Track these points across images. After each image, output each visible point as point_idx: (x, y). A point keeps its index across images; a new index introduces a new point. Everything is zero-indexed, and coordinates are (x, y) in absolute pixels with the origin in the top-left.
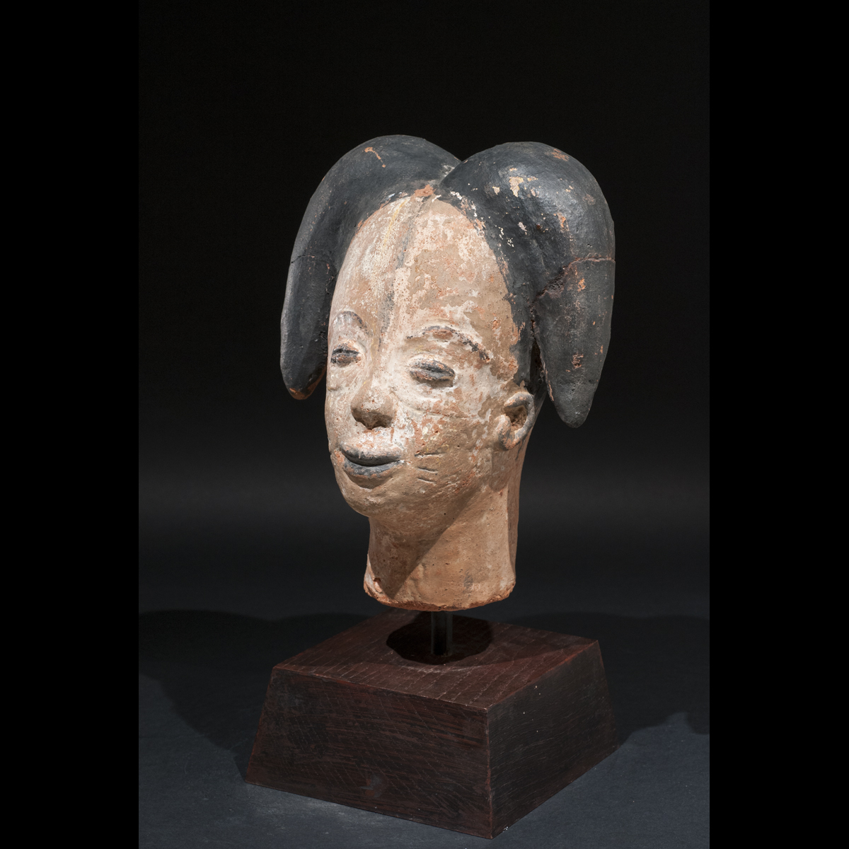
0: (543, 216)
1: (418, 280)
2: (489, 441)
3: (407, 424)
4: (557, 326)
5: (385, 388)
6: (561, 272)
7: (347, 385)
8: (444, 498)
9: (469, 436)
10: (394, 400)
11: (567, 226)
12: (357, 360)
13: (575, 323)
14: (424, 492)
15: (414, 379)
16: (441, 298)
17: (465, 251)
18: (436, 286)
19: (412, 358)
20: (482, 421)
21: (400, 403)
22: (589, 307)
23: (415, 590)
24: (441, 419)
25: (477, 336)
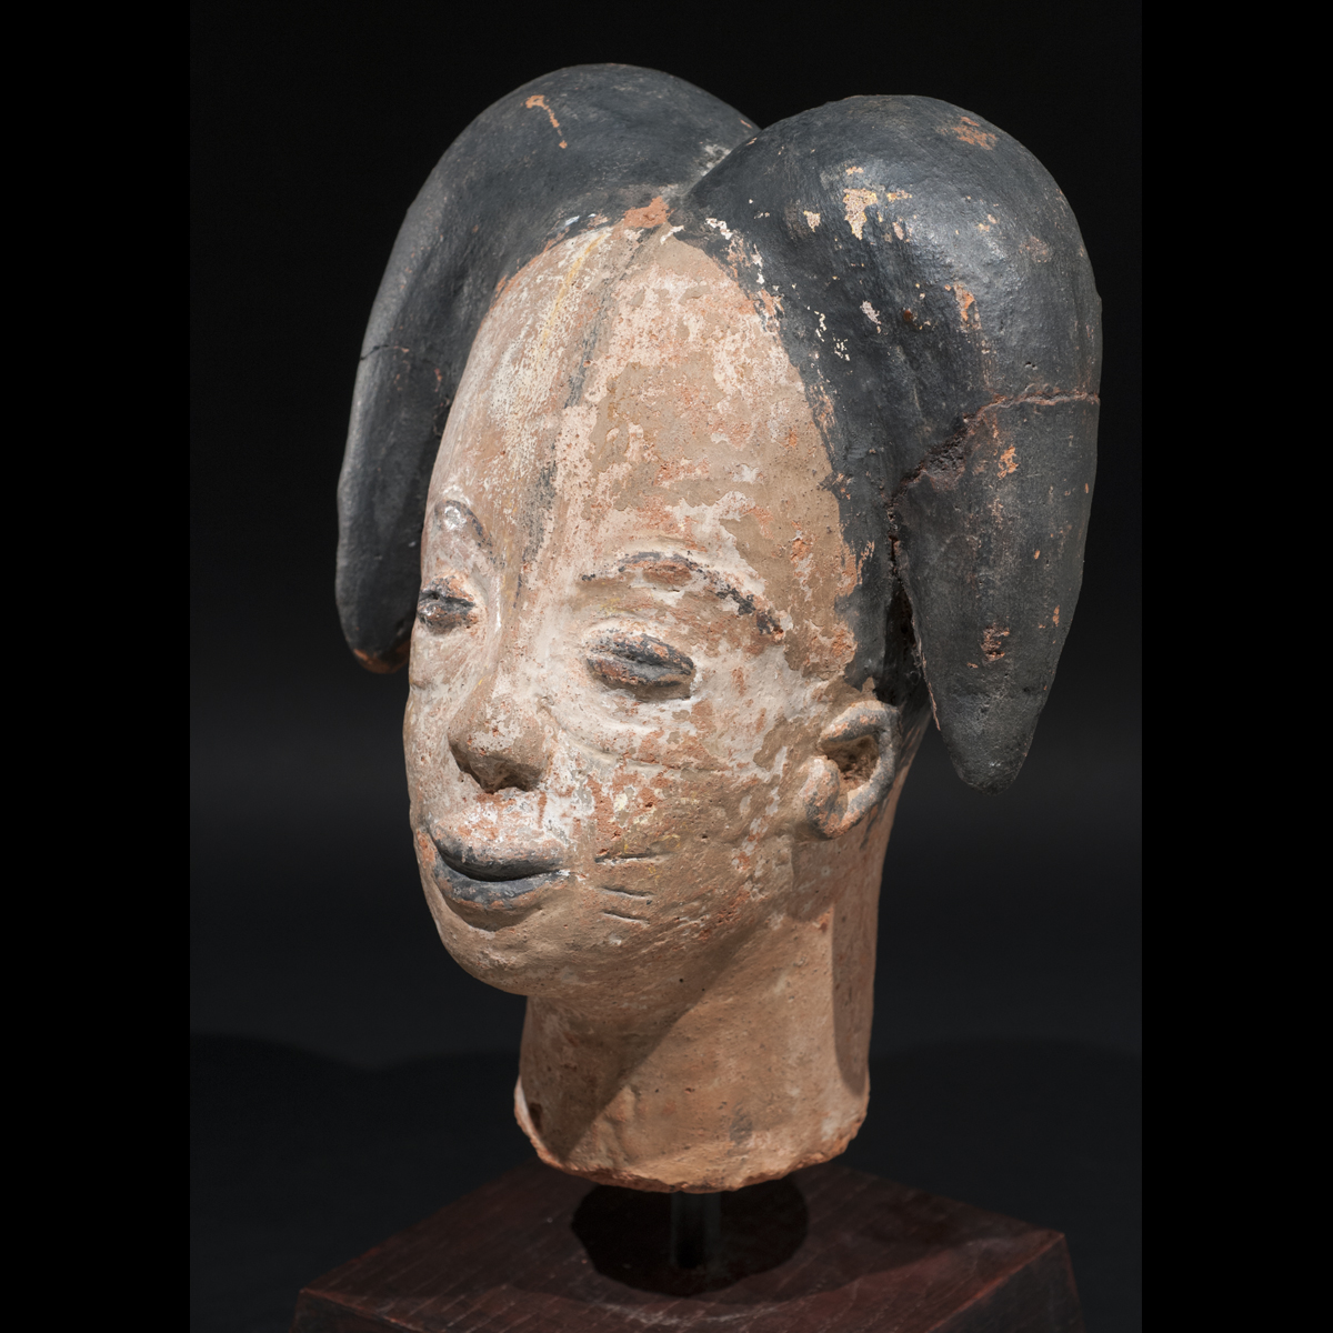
0: (920, 291)
1: (614, 439)
2: (783, 820)
3: (578, 785)
4: (948, 559)
5: (525, 698)
6: (959, 428)
7: (446, 681)
8: (672, 952)
9: (732, 812)
10: (547, 728)
11: (977, 317)
12: (470, 622)
13: (990, 552)
14: (619, 942)
15: (596, 678)
16: (666, 484)
17: (730, 370)
18: (655, 454)
19: (594, 628)
20: (765, 776)
21: (561, 735)
22: (1025, 515)
23: (615, 1145)
24: (660, 774)
25: (751, 576)
